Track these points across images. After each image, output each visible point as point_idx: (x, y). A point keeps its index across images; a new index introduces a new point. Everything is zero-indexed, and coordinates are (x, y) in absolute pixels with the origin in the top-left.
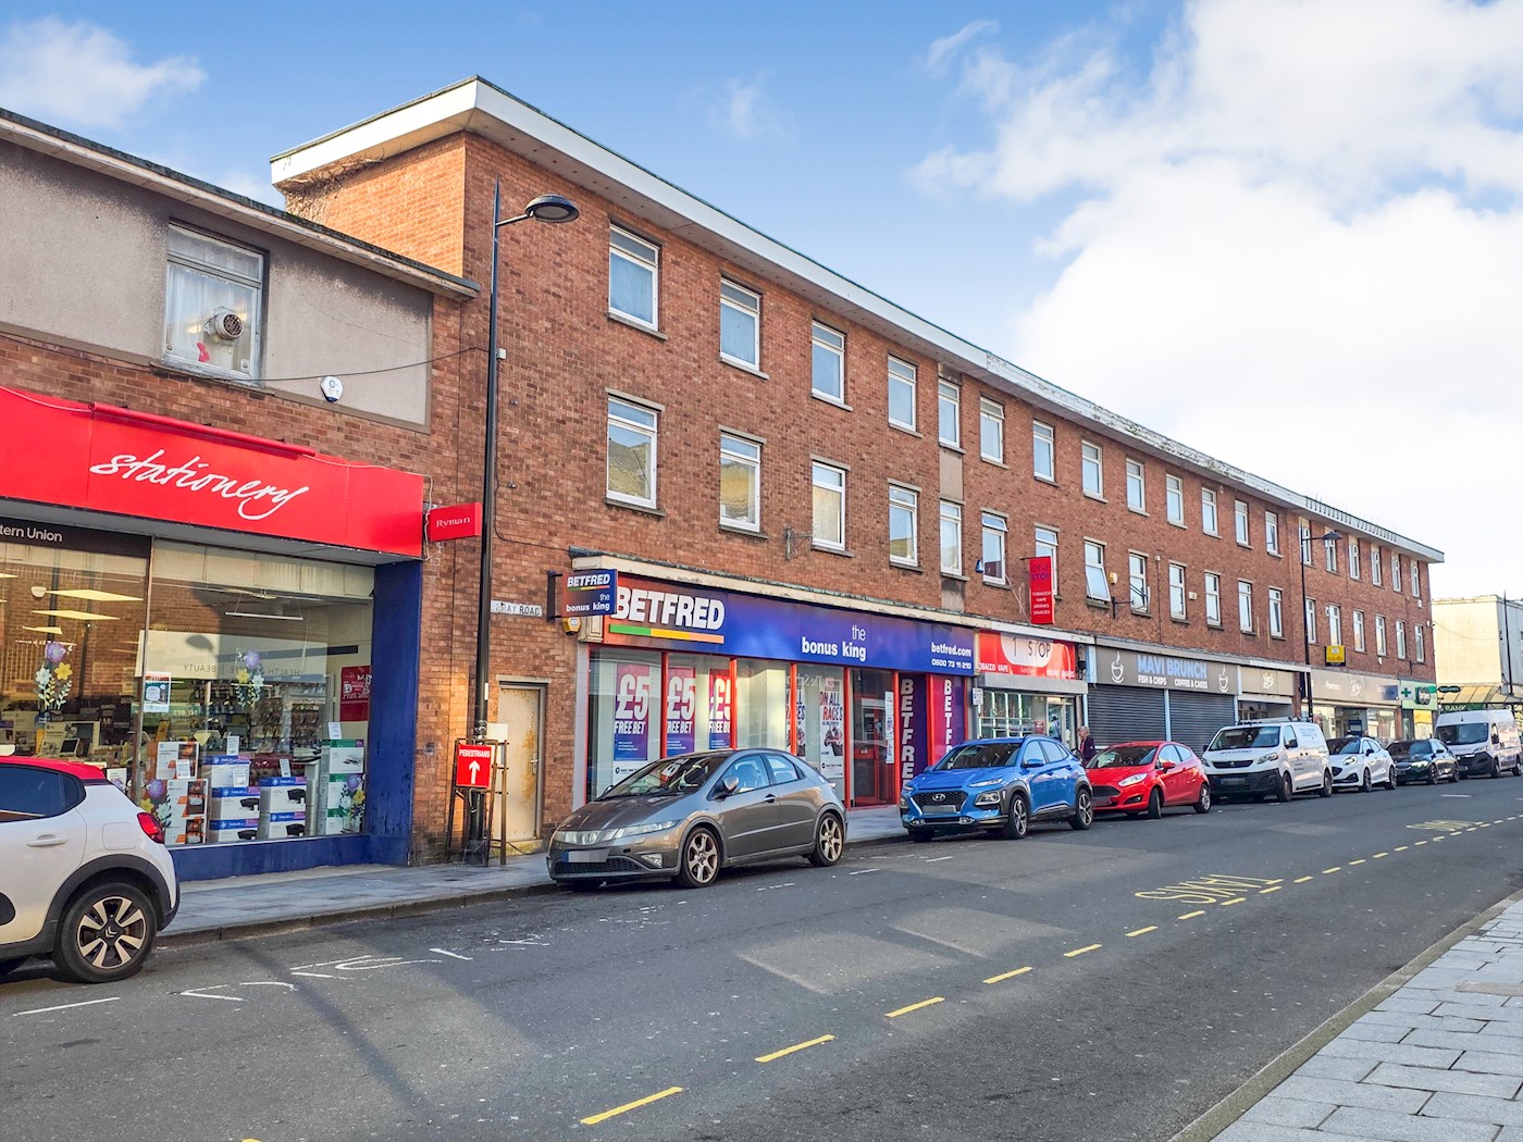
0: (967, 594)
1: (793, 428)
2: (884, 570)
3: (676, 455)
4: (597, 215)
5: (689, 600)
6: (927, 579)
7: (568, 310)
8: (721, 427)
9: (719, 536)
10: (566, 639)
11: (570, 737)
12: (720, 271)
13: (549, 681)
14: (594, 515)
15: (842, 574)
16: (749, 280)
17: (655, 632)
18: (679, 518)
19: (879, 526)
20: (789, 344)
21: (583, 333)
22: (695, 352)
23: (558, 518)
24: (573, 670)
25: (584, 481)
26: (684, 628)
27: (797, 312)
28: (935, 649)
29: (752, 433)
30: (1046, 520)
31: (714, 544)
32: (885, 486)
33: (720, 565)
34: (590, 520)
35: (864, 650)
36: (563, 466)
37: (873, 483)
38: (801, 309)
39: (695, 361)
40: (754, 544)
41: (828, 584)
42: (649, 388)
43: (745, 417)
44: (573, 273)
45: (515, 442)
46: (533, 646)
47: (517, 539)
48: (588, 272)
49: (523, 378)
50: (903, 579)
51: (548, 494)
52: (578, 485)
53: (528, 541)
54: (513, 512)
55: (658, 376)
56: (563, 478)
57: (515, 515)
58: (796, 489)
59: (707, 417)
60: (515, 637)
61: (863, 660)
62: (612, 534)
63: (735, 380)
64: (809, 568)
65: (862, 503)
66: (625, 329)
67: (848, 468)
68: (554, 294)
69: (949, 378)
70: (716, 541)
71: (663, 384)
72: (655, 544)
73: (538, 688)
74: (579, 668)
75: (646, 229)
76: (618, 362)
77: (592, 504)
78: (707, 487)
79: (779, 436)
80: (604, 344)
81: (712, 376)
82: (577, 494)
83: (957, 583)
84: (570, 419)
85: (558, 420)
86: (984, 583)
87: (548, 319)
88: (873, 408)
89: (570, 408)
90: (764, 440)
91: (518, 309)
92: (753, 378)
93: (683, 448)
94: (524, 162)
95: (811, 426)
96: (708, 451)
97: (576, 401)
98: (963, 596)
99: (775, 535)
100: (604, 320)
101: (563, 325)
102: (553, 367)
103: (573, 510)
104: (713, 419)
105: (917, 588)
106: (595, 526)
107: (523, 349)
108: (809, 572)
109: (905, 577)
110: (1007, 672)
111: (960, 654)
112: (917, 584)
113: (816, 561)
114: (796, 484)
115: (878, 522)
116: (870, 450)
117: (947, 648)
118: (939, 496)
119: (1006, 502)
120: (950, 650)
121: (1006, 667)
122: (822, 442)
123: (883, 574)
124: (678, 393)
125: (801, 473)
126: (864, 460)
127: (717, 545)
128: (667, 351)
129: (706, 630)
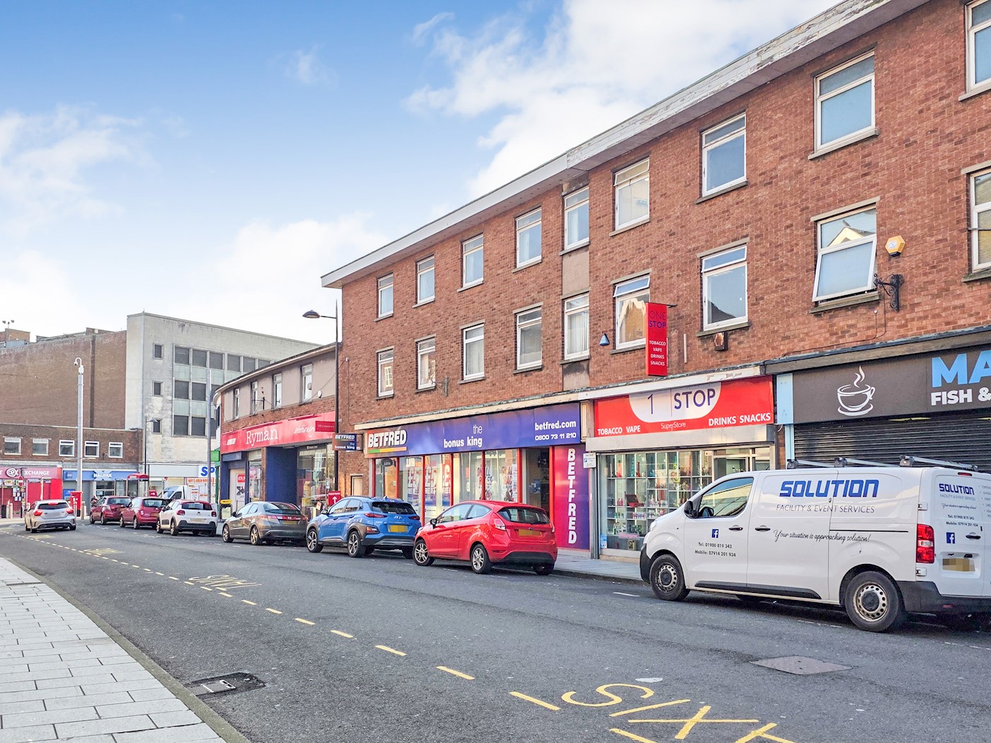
0: (591, 370)
1: (450, 318)
2: (510, 378)
3: (399, 365)
4: (373, 281)
5: (392, 433)
6: (548, 371)
8: (416, 340)
9: (416, 395)
15: (480, 392)
17: (381, 451)
18: (400, 395)
19: (506, 349)
20: (447, 272)
22: (405, 311)
23: (364, 411)
26: (391, 446)
27: (451, 249)
28: (538, 427)
35: (481, 439)
36: (365, 390)
37: (501, 320)
39: (405, 315)
40: (431, 393)
43: (426, 328)
50: (525, 380)
51: (361, 403)
55: (392, 333)
58: (452, 352)
60: (354, 460)
61: (480, 446)
64: (460, 396)
65: (493, 339)
67: (483, 321)
70: (414, 399)
71: (394, 335)
78: (410, 374)
79: (443, 327)
83: (582, 363)
84: (366, 371)
88: (502, 268)
95: (460, 309)
96: (410, 356)
98: (588, 373)
105: (538, 382)
108: (460, 398)
109: (529, 377)
110: (639, 433)
111: (563, 427)
112: (538, 379)
113: (464, 390)
114: (452, 350)
115: (505, 347)
116: (499, 299)
117: (550, 425)
118: (562, 297)
119: (648, 257)
120: (552, 426)
121: (637, 428)
122: (467, 315)
123: (509, 381)
124: (399, 336)
125: (455, 342)
126: (495, 309)
127: (415, 401)
128: (394, 319)
129: (399, 446)
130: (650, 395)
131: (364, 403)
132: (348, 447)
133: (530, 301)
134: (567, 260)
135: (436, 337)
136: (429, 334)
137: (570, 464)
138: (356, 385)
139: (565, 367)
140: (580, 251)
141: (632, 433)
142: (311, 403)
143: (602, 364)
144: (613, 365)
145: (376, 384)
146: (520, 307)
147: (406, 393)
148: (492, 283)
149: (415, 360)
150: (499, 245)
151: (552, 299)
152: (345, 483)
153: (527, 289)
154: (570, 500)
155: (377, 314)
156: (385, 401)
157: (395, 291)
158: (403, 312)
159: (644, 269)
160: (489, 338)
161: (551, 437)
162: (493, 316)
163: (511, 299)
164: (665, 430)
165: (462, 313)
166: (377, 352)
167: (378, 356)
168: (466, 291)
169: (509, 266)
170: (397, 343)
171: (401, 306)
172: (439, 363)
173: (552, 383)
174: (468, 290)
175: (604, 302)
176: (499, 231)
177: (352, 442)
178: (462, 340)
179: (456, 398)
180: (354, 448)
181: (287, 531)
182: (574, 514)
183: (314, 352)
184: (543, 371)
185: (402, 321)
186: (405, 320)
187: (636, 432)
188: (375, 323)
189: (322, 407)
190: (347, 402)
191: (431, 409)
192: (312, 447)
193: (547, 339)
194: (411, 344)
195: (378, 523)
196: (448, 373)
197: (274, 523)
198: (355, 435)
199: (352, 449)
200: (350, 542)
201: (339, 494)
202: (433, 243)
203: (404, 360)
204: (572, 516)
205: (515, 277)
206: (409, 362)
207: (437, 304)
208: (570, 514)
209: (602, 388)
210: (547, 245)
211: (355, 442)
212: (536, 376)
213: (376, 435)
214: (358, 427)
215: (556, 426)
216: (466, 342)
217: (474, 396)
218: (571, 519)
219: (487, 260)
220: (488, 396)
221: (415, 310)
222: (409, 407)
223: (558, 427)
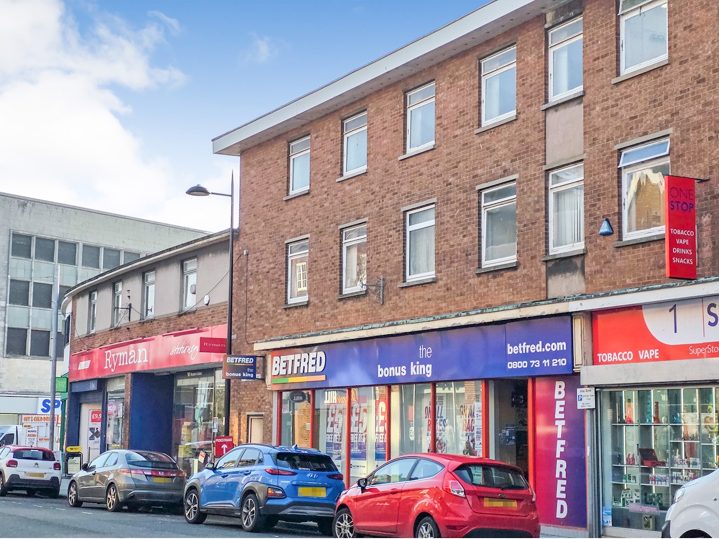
0: (587, 269)
1: (387, 196)
2: (473, 280)
3: (316, 261)
4: (282, 146)
5: (305, 355)
6: (525, 271)
8: (339, 227)
9: (339, 304)
12: (339, 118)
13: (263, 413)
15: (429, 300)
16: (360, 106)
17: (291, 380)
18: (317, 301)
19: (466, 239)
20: (384, 132)
22: (325, 186)
23: (267, 325)
26: (303, 374)
28: (511, 350)
31: (336, 311)
33: (339, 324)
35: (430, 366)
36: (269, 295)
37: (459, 200)
39: (325, 193)
40: (360, 301)
41: (417, 313)
43: (354, 210)
50: (493, 283)
51: (263, 313)
58: (390, 243)
59: (332, 225)
60: (252, 392)
61: (428, 376)
62: (287, 325)
64: (400, 304)
65: (449, 226)
67: (435, 200)
70: (337, 308)
71: (309, 220)
78: (331, 273)
79: (378, 209)
83: (574, 260)
84: (271, 269)
88: (460, 127)
90: (368, 219)
92: (360, 177)
93: (319, 254)
95: (402, 184)
96: (332, 248)
98: (583, 273)
103: (271, 318)
104: (335, 224)
105: (511, 286)
108: (401, 307)
109: (499, 279)
110: (657, 360)
111: (548, 350)
112: (511, 281)
113: (407, 296)
114: (390, 240)
115: (464, 236)
116: (456, 170)
117: (528, 346)
118: (545, 168)
119: (667, 112)
120: (533, 348)
121: (655, 353)
122: (411, 192)
123: (470, 284)
124: (317, 221)
125: (394, 229)
126: (450, 184)
127: (338, 311)
128: (312, 198)
129: (316, 373)
130: (673, 305)
131: (267, 313)
132: (244, 375)
133: (500, 172)
134: (552, 117)
135: (369, 222)
136: (358, 219)
137: (558, 403)
138: (257, 288)
139: (550, 265)
140: (571, 104)
141: (647, 360)
142: (194, 312)
143: (603, 261)
144: (619, 264)
145: (284, 286)
146: (487, 181)
147: (326, 300)
148: (447, 148)
149: (338, 254)
150: (457, 95)
151: (533, 170)
152: (240, 425)
153: (495, 157)
154: (558, 456)
155: (288, 190)
156: (296, 311)
157: (313, 159)
158: (323, 187)
159: (661, 129)
160: (442, 223)
161: (529, 364)
162: (448, 193)
163: (474, 169)
164: (695, 357)
165: (405, 189)
166: (286, 242)
167: (287, 248)
168: (411, 159)
169: (471, 124)
170: (315, 230)
171: (321, 179)
172: (372, 258)
173: (532, 287)
174: (414, 158)
175: (605, 175)
176: (457, 77)
177: (251, 367)
178: (405, 226)
179: (396, 307)
180: (252, 376)
181: (158, 493)
182: (564, 476)
183: (200, 243)
184: (519, 270)
185: (321, 200)
186: (325, 199)
187: (653, 359)
188: (284, 203)
189: (209, 318)
190: (244, 311)
191: (360, 321)
192: (194, 374)
193: (525, 226)
194: (333, 232)
195: (285, 482)
196: (384, 272)
197: (139, 481)
198: (255, 357)
199: (249, 378)
200: (245, 510)
201: (230, 440)
202: (366, 94)
203: (323, 253)
204: (561, 478)
205: (478, 140)
206: (330, 256)
207: (370, 177)
208: (557, 476)
209: (602, 296)
210: (524, 96)
211: (254, 366)
212: (509, 278)
213: (284, 358)
214: (259, 347)
215: (538, 348)
216: (409, 228)
217: (421, 305)
218: (560, 482)
219: (441, 117)
220: (441, 305)
221: (339, 185)
222: (329, 319)
223: (540, 350)
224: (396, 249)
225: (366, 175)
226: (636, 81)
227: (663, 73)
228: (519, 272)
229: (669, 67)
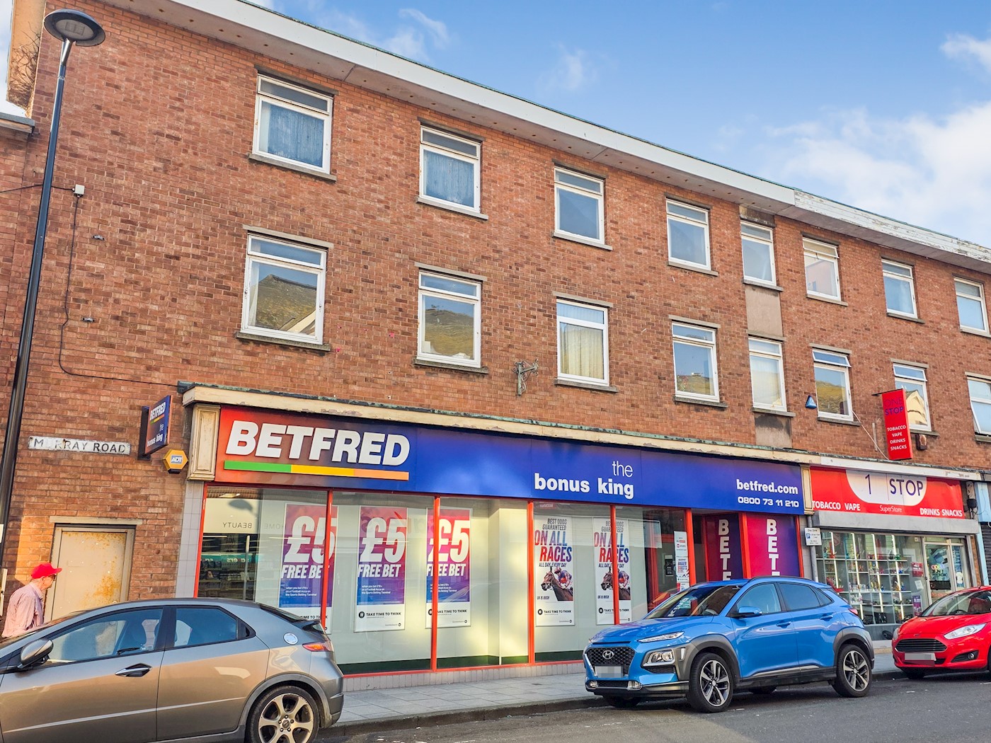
0: (793, 430)
1: (526, 267)
2: (667, 406)
3: (350, 291)
4: (238, 65)
6: (728, 414)
7: (190, 151)
8: (418, 265)
9: (414, 371)
10: (169, 478)
11: (170, 583)
12: (419, 119)
13: (139, 523)
14: (219, 349)
15: (603, 410)
16: (464, 129)
17: (295, 469)
18: (353, 353)
19: (657, 362)
20: (519, 188)
21: (211, 173)
22: (381, 193)
24: (179, 510)
25: (207, 316)
26: (344, 463)
27: (531, 157)
28: (740, 485)
29: (467, 271)
30: (907, 356)
31: (406, 380)
32: (664, 323)
33: (417, 400)
34: (214, 354)
35: (631, 487)
36: (174, 300)
37: (647, 319)
38: (538, 155)
39: (380, 201)
40: (468, 380)
41: (583, 420)
42: (310, 227)
43: (455, 255)
44: (199, 117)
45: (99, 276)
46: (113, 485)
47: (94, 374)
48: (223, 117)
49: (115, 214)
50: (695, 416)
51: (149, 328)
52: (195, 319)
53: (112, 376)
54: (91, 346)
55: (325, 215)
56: (172, 312)
57: (93, 350)
58: (533, 325)
59: (397, 255)
61: (628, 498)
62: (248, 369)
63: (440, 220)
64: (553, 404)
65: (632, 340)
66: (275, 170)
67: (611, 305)
68: (168, 136)
69: (756, 220)
70: (410, 376)
71: (331, 222)
72: (315, 379)
73: (124, 530)
74: (187, 509)
75: (309, 79)
76: (264, 201)
77: (218, 339)
78: (396, 323)
79: (506, 274)
80: (244, 183)
81: (406, 216)
82: (193, 329)
83: (779, 418)
84: (187, 255)
85: (167, 256)
86: (819, 420)
87: (159, 159)
88: (645, 248)
89: (187, 245)
90: (484, 279)
91: (114, 149)
92: (467, 219)
93: (361, 284)
94: (132, 16)
95: (553, 264)
96: (399, 287)
97: (197, 237)
98: (789, 432)
99: (501, 371)
100: (246, 162)
101: (181, 165)
102: (164, 204)
103: (186, 344)
104: (407, 257)
105: (718, 424)
106: (222, 361)
107: (118, 187)
108: (553, 408)
109: (703, 414)
110: (858, 512)
111: (781, 492)
112: (717, 420)
113: (564, 396)
114: (532, 321)
115: (655, 358)
116: (641, 288)
117: (760, 486)
118: (748, 332)
119: (847, 338)
120: (765, 488)
121: (857, 506)
122: (570, 280)
123: (666, 410)
124: (354, 231)
125: (539, 310)
126: (633, 297)
127: (412, 380)
128: (339, 191)
129: (381, 467)
130: (868, 474)
133: (700, 315)
134: (751, 294)
136: (463, 270)
137: (771, 539)
139: (757, 417)
140: (766, 291)
141: (851, 511)
143: (806, 428)
144: (820, 433)
146: (682, 316)
148: (628, 259)
150: (640, 214)
151: (734, 328)
153: (691, 297)
160: (620, 333)
161: (762, 502)
162: (629, 305)
163: (664, 297)
164: (883, 513)
165: (558, 272)
168: (570, 243)
169: (659, 252)
170: (350, 244)
171: (370, 176)
172: (495, 331)
173: (741, 431)
174: (574, 244)
175: (804, 362)
176: (637, 196)
179: (543, 405)
184: (725, 412)
187: (856, 511)
193: (730, 374)
194: (400, 265)
196: (520, 356)
207: (489, 227)
212: (715, 416)
213: (276, 429)
215: (770, 488)
216: (561, 319)
217: (590, 413)
219: (616, 223)
220: (622, 420)
221: (418, 207)
222: (389, 387)
223: (773, 491)
224: (545, 336)
225: (482, 223)
226: (823, 304)
227: (842, 310)
228: (725, 413)
229: (846, 308)
